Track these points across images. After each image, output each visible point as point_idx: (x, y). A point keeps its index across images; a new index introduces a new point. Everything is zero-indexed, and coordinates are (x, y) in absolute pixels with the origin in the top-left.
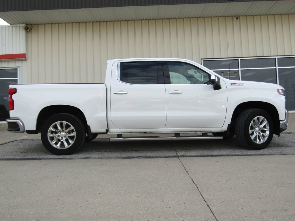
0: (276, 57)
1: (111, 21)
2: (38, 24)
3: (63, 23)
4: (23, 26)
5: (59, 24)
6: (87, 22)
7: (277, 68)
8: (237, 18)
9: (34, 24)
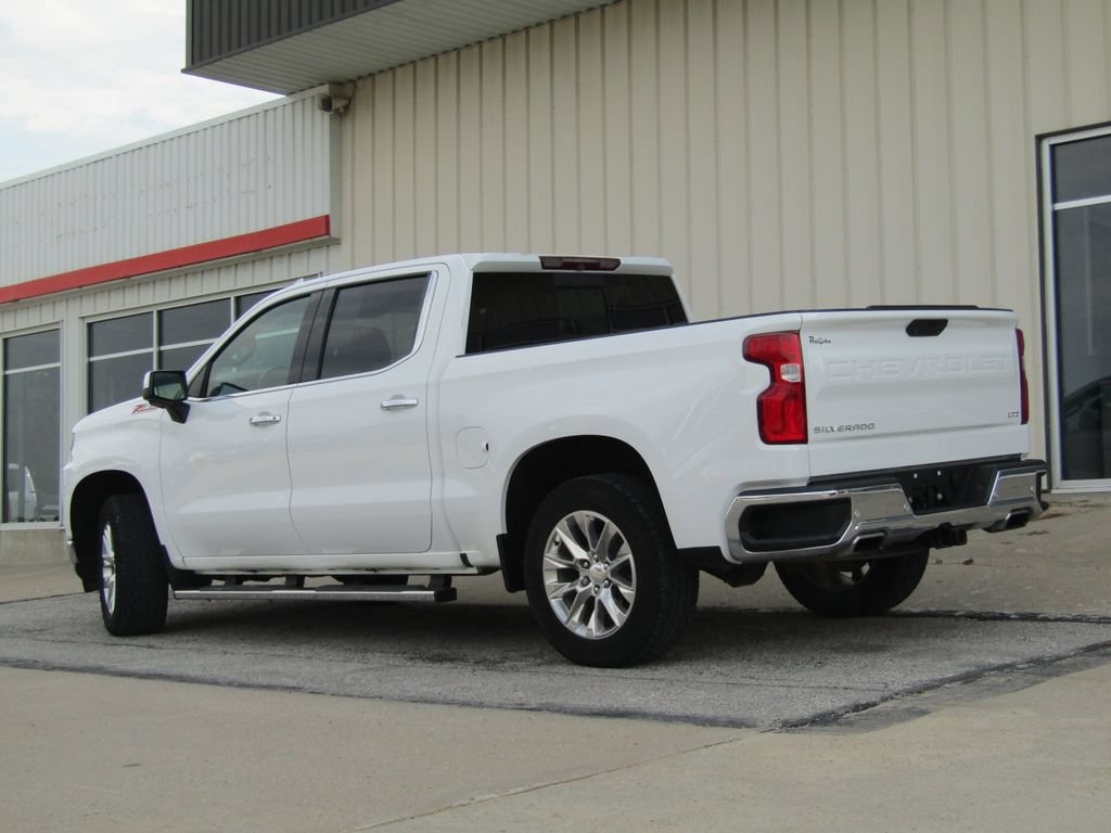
2: (372, 75)
4: (313, 98)
9: (360, 78)
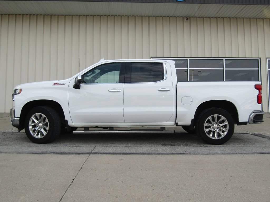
0: (224, 59)
1: (62, 15)
3: (13, 14)
5: (9, 15)
6: (39, 15)
7: (225, 69)
8: (187, 19)
